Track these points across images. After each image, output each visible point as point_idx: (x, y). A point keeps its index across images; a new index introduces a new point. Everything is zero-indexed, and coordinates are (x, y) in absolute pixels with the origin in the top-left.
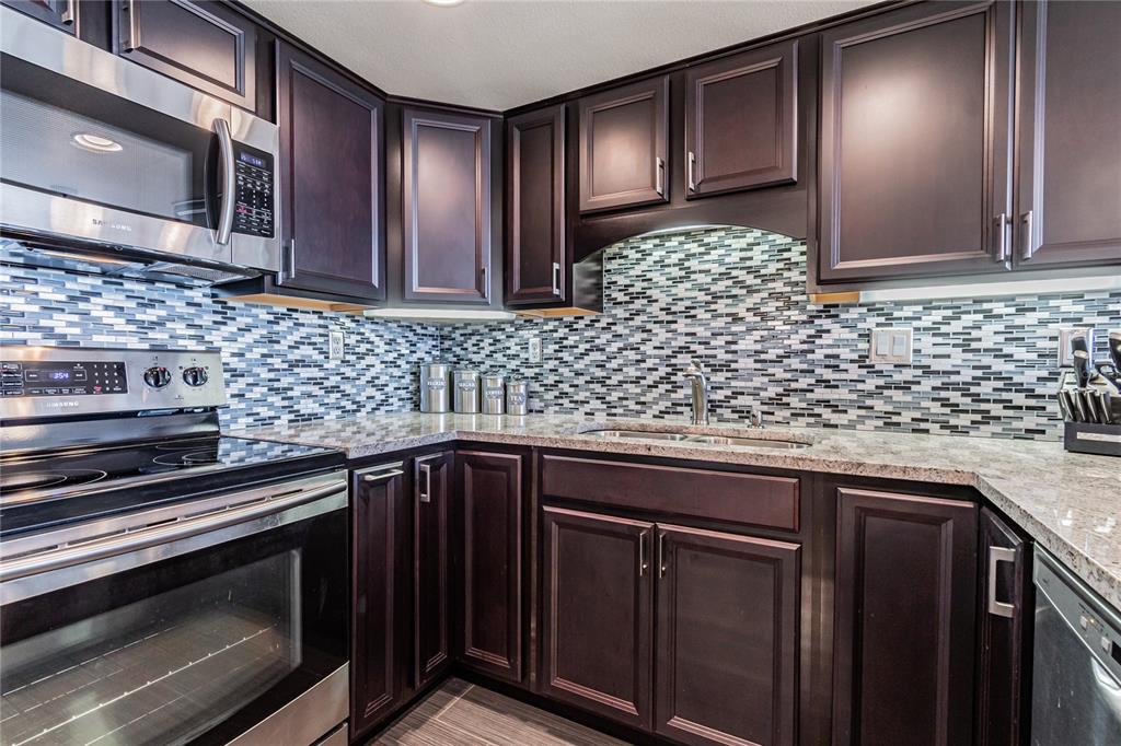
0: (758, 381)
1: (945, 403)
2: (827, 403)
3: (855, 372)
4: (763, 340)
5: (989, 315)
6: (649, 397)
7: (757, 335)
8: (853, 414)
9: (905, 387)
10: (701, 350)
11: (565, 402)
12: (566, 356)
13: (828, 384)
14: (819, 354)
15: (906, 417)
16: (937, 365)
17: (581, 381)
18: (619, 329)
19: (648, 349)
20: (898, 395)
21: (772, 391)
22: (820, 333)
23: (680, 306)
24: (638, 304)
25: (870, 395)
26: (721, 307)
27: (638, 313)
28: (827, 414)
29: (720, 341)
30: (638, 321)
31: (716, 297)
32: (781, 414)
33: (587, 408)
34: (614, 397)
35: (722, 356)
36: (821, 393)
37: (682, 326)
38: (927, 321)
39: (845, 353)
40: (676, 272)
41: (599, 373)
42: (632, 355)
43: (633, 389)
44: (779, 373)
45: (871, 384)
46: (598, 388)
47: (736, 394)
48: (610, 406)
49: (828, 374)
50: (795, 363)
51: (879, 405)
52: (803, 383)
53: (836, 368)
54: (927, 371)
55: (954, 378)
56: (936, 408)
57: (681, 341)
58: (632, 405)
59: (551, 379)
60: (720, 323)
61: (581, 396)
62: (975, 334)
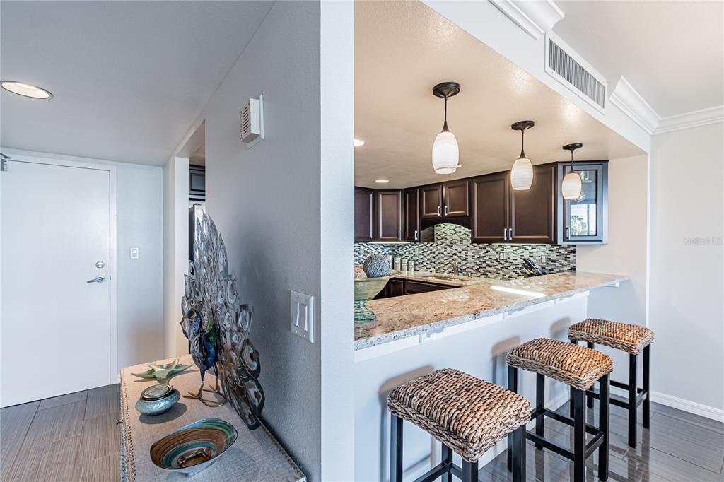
0: (473, 264)
1: (516, 273)
2: (489, 271)
3: (496, 263)
4: (474, 252)
5: (526, 249)
6: (446, 268)
7: (473, 251)
8: (495, 275)
9: (507, 268)
10: (459, 255)
11: (425, 268)
12: (425, 254)
13: (489, 266)
14: (487, 258)
15: (507, 276)
16: (514, 262)
17: (429, 262)
18: (438, 247)
19: (446, 253)
20: (505, 270)
21: (476, 267)
22: (488, 251)
23: (454, 242)
24: (444, 240)
25: (499, 270)
26: (464, 242)
27: (444, 243)
28: (489, 274)
29: (463, 252)
30: (443, 245)
31: (463, 240)
32: (478, 274)
33: (430, 270)
34: (437, 267)
35: (464, 257)
36: (488, 269)
37: (454, 247)
38: (512, 250)
39: (494, 258)
40: (453, 231)
41: (434, 260)
42: (442, 255)
43: (442, 265)
44: (478, 262)
45: (499, 267)
46: (433, 264)
47: (467, 268)
48: (436, 270)
49: (489, 263)
50: (481, 259)
51: (501, 273)
52: (484, 265)
53: (491, 261)
54: (512, 264)
55: (518, 266)
56: (514, 274)
57: (454, 252)
58: (442, 269)
59: (421, 261)
60: (463, 247)
61: (428, 267)
62: (522, 254)
